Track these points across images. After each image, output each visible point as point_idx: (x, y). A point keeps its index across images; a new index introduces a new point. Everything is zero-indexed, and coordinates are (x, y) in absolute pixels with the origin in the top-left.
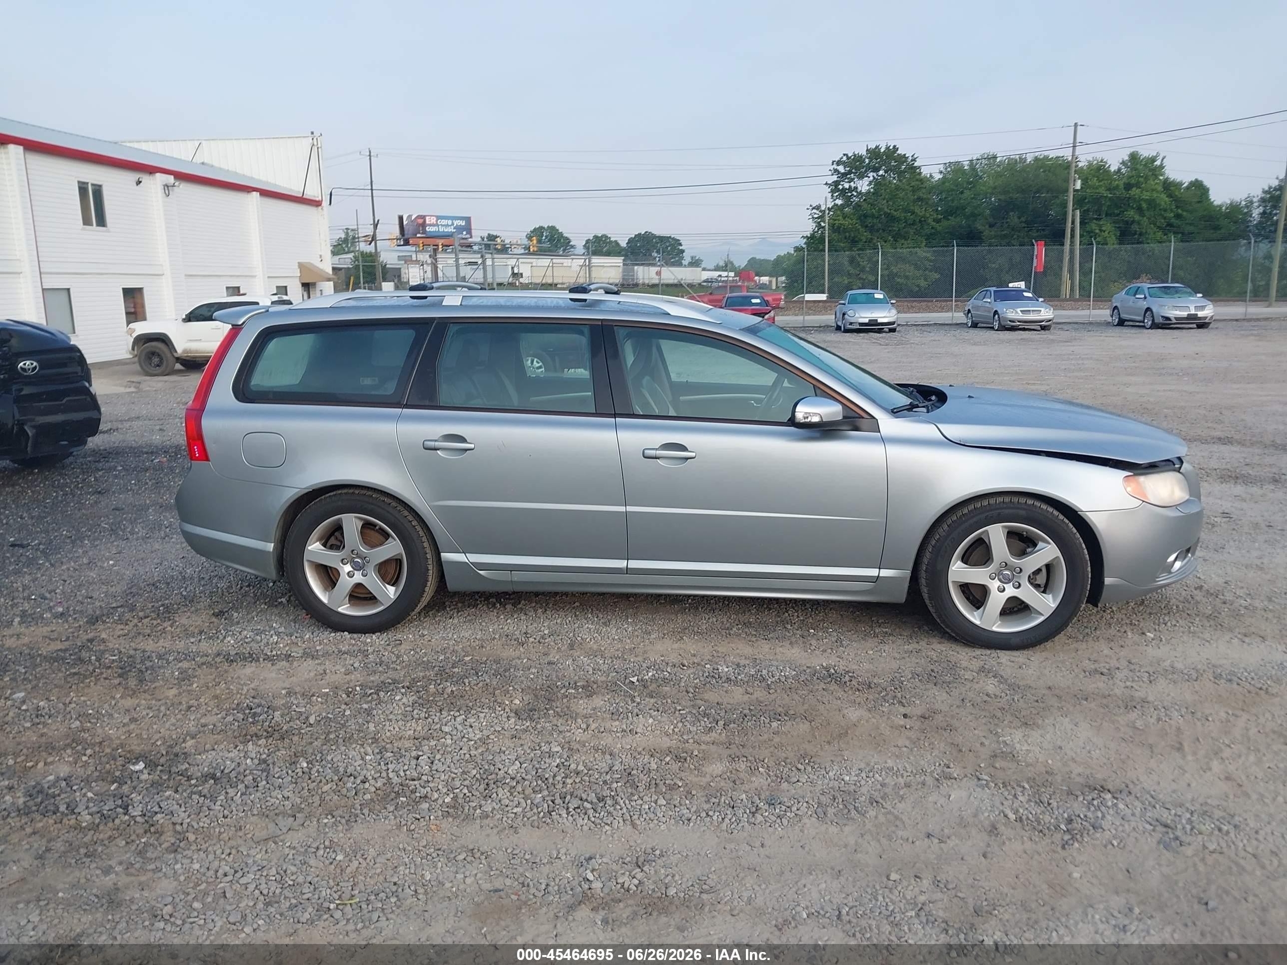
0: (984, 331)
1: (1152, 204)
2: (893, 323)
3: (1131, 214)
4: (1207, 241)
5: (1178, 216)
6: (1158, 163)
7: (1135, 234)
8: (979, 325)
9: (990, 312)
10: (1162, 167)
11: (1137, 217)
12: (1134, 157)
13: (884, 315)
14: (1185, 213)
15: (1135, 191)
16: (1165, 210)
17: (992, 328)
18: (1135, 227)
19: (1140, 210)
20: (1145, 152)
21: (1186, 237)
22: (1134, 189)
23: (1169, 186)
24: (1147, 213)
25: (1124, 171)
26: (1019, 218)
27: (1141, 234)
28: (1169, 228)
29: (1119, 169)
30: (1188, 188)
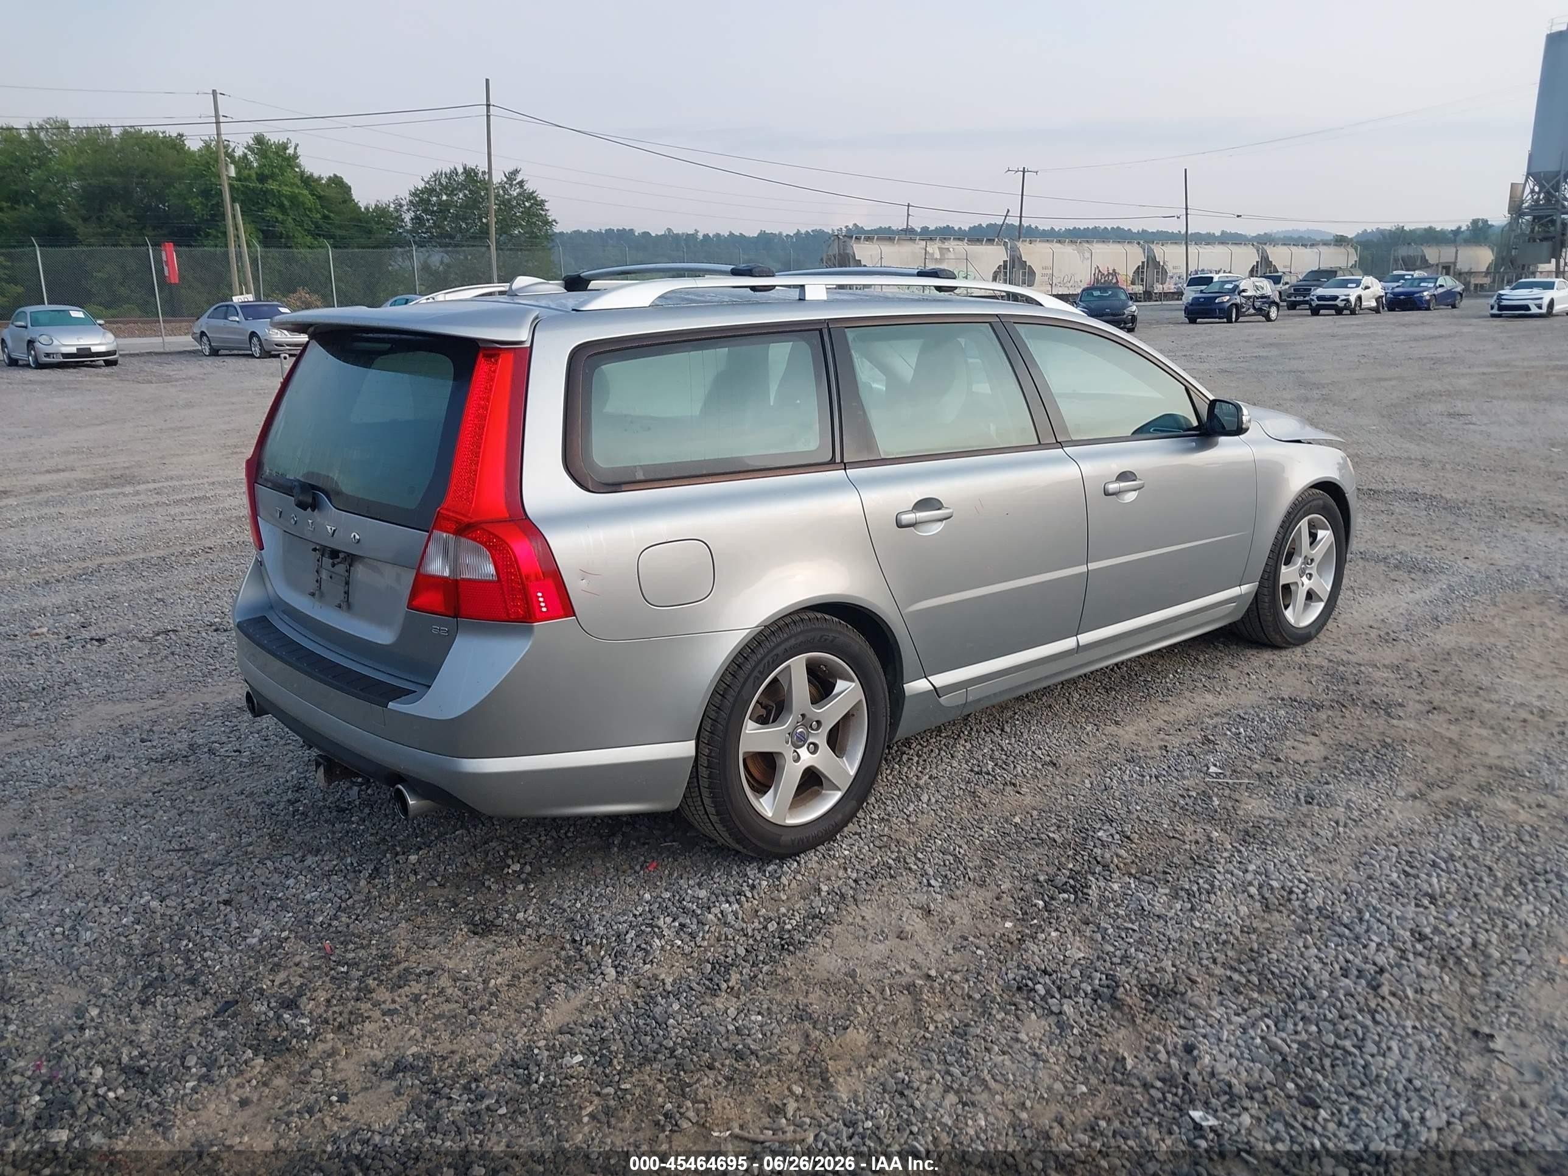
0: (228, 360)
1: (293, 198)
2: (113, 353)
3: (272, 212)
4: (363, 248)
5: (325, 217)
6: (290, 151)
7: (281, 237)
8: (222, 352)
9: (244, 335)
10: (295, 157)
11: (280, 217)
12: (259, 140)
13: (99, 341)
14: (332, 215)
15: (272, 185)
16: (310, 210)
17: (252, 356)
18: (279, 228)
19: (281, 207)
20: (274, 138)
21: (339, 244)
22: (270, 181)
23: (308, 181)
24: (291, 213)
25: (251, 157)
26: (124, 211)
27: (288, 237)
28: (318, 233)
29: (245, 155)
30: (328, 185)
